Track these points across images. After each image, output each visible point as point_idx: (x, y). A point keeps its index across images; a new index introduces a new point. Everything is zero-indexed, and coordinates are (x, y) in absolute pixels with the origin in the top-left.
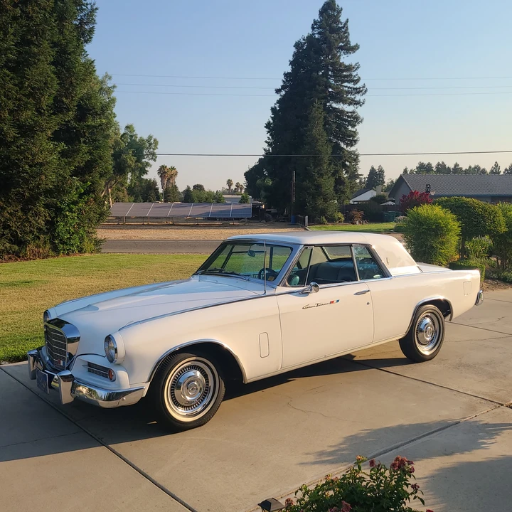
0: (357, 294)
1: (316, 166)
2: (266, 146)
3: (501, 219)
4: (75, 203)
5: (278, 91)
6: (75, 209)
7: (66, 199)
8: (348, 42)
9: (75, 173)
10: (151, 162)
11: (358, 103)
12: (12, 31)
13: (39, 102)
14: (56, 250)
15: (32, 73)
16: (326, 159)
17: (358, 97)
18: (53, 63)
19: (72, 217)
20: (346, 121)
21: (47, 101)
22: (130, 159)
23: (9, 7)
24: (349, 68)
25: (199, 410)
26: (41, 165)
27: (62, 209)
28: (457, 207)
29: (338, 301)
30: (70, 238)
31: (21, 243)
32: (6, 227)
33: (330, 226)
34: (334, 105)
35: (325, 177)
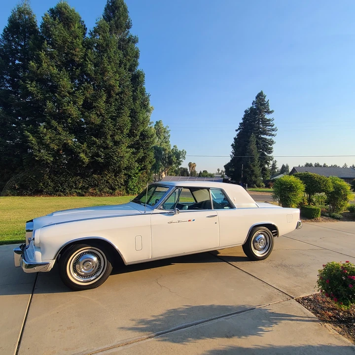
0: (208, 217)
1: (251, 162)
2: (231, 154)
3: (331, 184)
4: (137, 174)
5: (237, 130)
6: (136, 176)
7: (133, 171)
8: (269, 109)
10: (183, 160)
11: (273, 135)
12: (113, 104)
13: (122, 132)
14: (128, 193)
15: (119, 120)
16: (257, 159)
17: (273, 133)
18: (129, 117)
19: (136, 180)
20: (267, 143)
21: (126, 131)
22: (174, 159)
23: (114, 95)
24: (269, 120)
25: (92, 279)
26: (122, 157)
27: (131, 176)
28: (304, 177)
29: (194, 220)
30: (134, 188)
31: (114, 189)
32: (107, 182)
33: (258, 189)
34: (262, 136)
35: (256, 167)
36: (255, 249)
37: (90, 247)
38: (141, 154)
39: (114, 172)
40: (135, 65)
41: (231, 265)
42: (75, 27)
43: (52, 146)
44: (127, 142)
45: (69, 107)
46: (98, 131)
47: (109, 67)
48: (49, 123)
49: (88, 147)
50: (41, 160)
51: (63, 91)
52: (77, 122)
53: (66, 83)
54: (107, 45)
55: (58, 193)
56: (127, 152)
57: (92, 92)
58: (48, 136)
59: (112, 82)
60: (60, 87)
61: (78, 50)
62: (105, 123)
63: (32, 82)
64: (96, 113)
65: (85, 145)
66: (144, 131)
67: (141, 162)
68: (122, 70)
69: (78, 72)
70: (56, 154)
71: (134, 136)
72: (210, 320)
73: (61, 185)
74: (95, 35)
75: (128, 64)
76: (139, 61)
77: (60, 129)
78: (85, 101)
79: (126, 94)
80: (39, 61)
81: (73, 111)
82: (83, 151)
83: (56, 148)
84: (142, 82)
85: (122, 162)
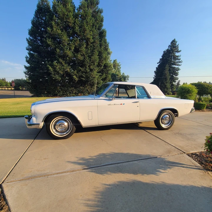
0: (133, 102)
1: (165, 81)
2: (154, 77)
5: (158, 63)
8: (178, 50)
9: (101, 80)
10: (127, 81)
11: (180, 65)
12: (90, 49)
13: (94, 64)
15: (93, 57)
16: (168, 79)
17: (180, 64)
18: (98, 56)
20: (176, 70)
21: (96, 64)
22: (123, 80)
23: (90, 44)
24: (178, 56)
25: (65, 134)
26: (94, 77)
28: (198, 85)
29: (124, 104)
33: (168, 95)
34: (173, 66)
35: (168, 83)
36: (162, 123)
37: (62, 117)
38: (104, 76)
39: (90, 85)
40: (101, 26)
41: (146, 132)
42: (68, 6)
43: (60, 72)
44: (97, 69)
45: (67, 51)
46: (82, 64)
47: (87, 27)
48: (58, 60)
49: (77, 72)
50: (55, 80)
51: (64, 43)
52: (72, 60)
53: (65, 38)
54: (86, 15)
55: (64, 96)
56: (97, 75)
57: (78, 42)
58: (58, 67)
59: (89, 36)
60: (62, 41)
61: (71, 19)
62: (85, 59)
63: (49, 39)
64: (81, 54)
65: (76, 71)
66: (106, 64)
67: (104, 80)
68: (94, 29)
69: (71, 31)
70: (62, 76)
71: (101, 66)
72: (127, 162)
73: (66, 91)
74: (80, 10)
75: (97, 26)
76: (103, 23)
77: (63, 63)
78: (75, 48)
79: (96, 43)
80: (52, 27)
81: (70, 53)
82: (75, 75)
83: (62, 73)
84: (105, 36)
85: (94, 80)
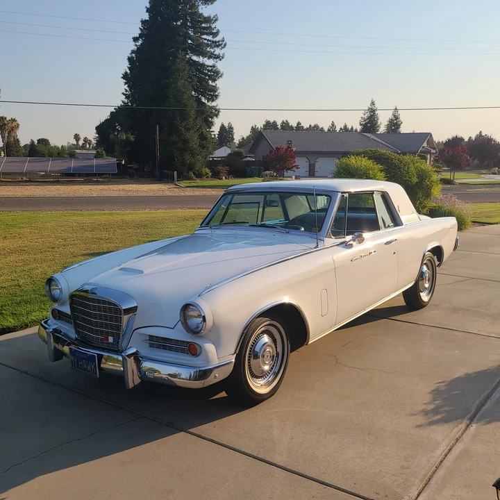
0: (386, 244)
1: (182, 121)
2: (123, 98)
5: (135, 39)
11: (217, 57)
16: (192, 114)
17: (217, 51)
20: (206, 75)
24: (208, 20)
29: (375, 252)
33: (199, 182)
35: (192, 132)
36: (422, 290)
